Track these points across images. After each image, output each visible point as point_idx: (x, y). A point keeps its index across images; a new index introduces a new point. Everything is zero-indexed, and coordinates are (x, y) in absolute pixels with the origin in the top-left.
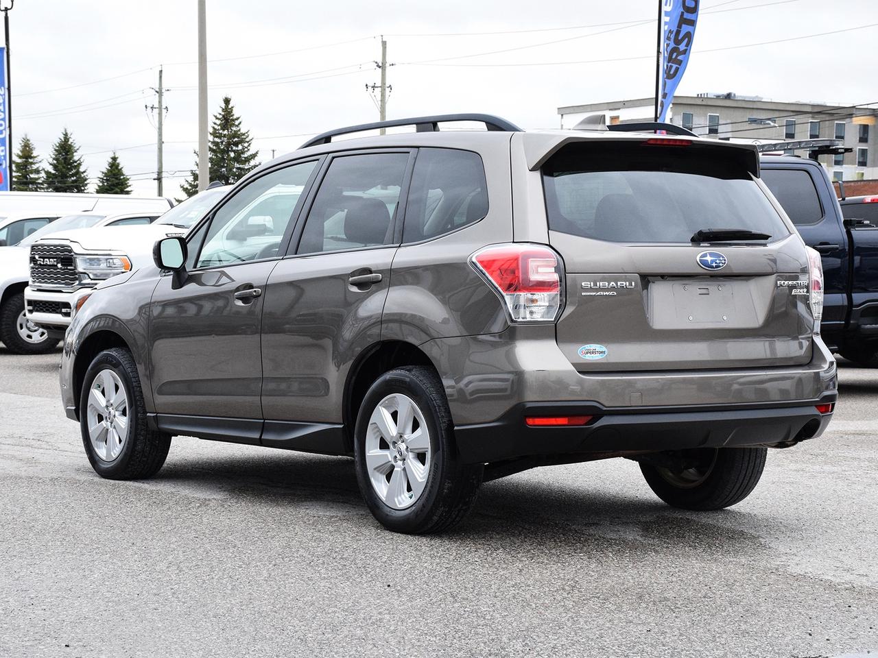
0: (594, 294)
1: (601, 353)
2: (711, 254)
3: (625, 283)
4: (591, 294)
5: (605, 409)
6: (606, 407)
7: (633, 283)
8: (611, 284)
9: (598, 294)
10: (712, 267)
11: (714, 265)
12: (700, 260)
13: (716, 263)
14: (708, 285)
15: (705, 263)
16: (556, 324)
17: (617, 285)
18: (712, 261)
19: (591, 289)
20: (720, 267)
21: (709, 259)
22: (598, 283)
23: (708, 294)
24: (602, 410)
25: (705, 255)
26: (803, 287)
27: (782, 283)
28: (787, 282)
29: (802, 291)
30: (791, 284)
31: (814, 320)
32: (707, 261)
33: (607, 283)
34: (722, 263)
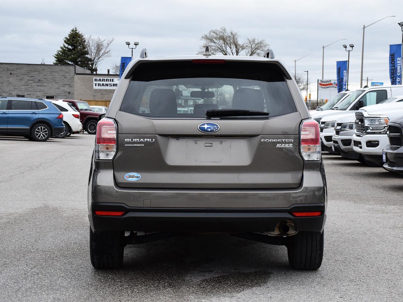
0: (132, 145)
1: (137, 177)
2: (208, 124)
3: (149, 140)
4: (130, 145)
6: (130, 207)
7: (154, 140)
8: (141, 140)
9: (134, 145)
10: (208, 131)
11: (209, 130)
12: (199, 127)
13: (211, 129)
14: (213, 141)
15: (203, 129)
16: (113, 161)
17: (144, 141)
18: (208, 128)
19: (129, 143)
21: (206, 126)
22: (134, 139)
23: (212, 146)
24: (127, 208)
25: (204, 124)
26: (289, 143)
27: (266, 141)
28: (270, 140)
29: (287, 145)
30: (274, 141)
31: (304, 162)
32: (205, 128)
33: (138, 140)
34: (215, 129)
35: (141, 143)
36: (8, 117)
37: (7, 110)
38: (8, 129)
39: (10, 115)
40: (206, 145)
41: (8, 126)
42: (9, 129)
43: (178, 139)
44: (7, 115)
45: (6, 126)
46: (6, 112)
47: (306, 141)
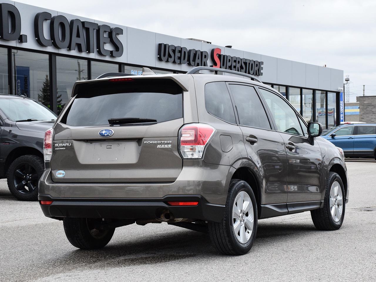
0: (59, 149)
1: (63, 174)
2: (105, 130)
3: (67, 144)
5: (53, 198)
7: (70, 144)
10: (105, 136)
11: (106, 135)
12: (99, 133)
13: (107, 134)
14: (113, 144)
15: (101, 134)
16: (50, 162)
17: (65, 145)
18: (105, 133)
19: (57, 147)
20: (109, 135)
21: (104, 132)
22: (60, 144)
23: (112, 148)
24: (51, 198)
25: (103, 131)
26: (168, 144)
27: (148, 143)
28: (152, 142)
29: (166, 146)
30: (155, 142)
31: (183, 160)
32: (103, 133)
33: (62, 144)
34: (110, 134)
35: (64, 147)
36: (354, 141)
37: (353, 135)
38: (353, 152)
39: (356, 140)
40: (108, 147)
41: (355, 149)
42: (355, 151)
43: (92, 143)
44: (353, 140)
45: (353, 149)
46: (352, 137)
47: (186, 142)
